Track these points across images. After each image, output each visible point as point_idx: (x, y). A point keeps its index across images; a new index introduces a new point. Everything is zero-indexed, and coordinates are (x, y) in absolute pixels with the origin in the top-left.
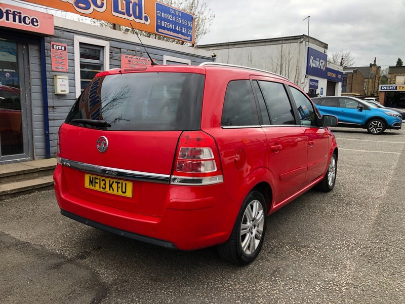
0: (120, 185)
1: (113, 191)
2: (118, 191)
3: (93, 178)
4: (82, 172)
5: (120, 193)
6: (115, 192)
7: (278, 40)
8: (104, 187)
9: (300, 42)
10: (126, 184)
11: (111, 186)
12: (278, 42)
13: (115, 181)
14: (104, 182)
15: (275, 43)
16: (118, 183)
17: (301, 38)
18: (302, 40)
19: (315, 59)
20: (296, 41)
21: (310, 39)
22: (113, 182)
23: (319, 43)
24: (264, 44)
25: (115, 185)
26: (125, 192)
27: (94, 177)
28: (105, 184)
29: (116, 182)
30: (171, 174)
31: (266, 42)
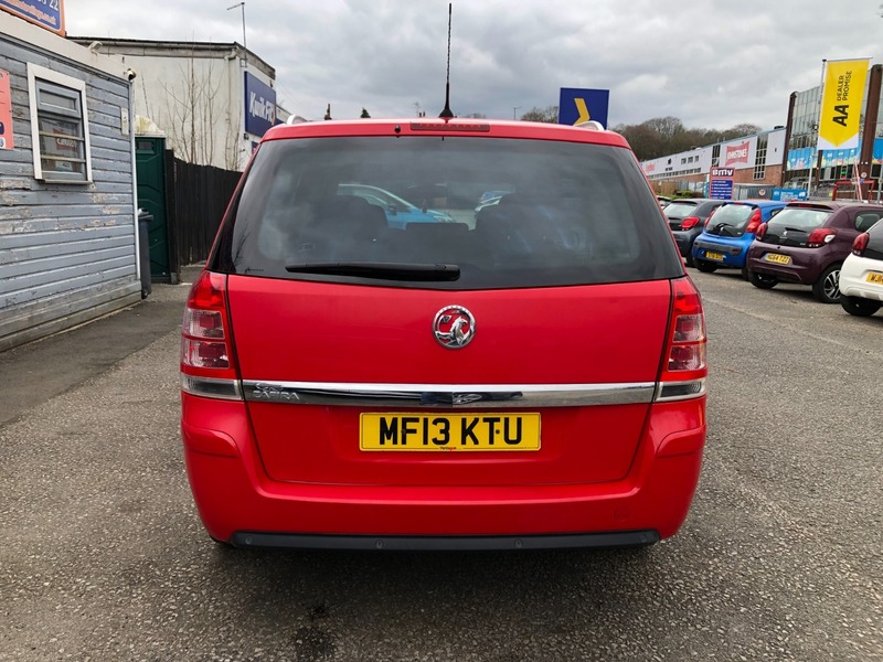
0: (499, 426)
1: (476, 442)
2: (491, 442)
3: (395, 420)
4: (348, 411)
5: (500, 444)
6: (484, 445)
7: (177, 48)
8: (442, 437)
9: (230, 59)
10: (519, 421)
11: (467, 432)
12: (175, 51)
13: (481, 417)
14: (442, 426)
15: (168, 53)
16: (491, 421)
17: (230, 50)
18: (233, 53)
19: (257, 99)
20: (221, 54)
21: (248, 56)
22: (476, 421)
23: (262, 66)
24: (141, 51)
25: (481, 430)
26: (518, 440)
27: (400, 417)
28: (445, 432)
29: (485, 420)
30: (657, 380)
31: (145, 47)
